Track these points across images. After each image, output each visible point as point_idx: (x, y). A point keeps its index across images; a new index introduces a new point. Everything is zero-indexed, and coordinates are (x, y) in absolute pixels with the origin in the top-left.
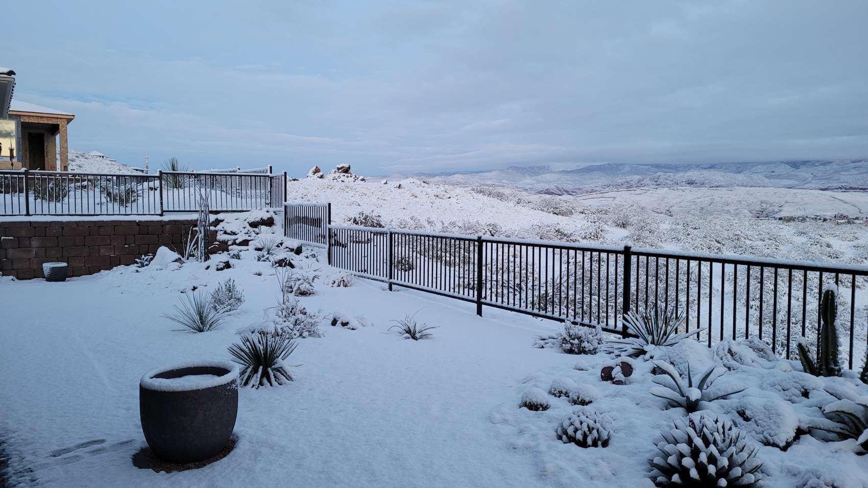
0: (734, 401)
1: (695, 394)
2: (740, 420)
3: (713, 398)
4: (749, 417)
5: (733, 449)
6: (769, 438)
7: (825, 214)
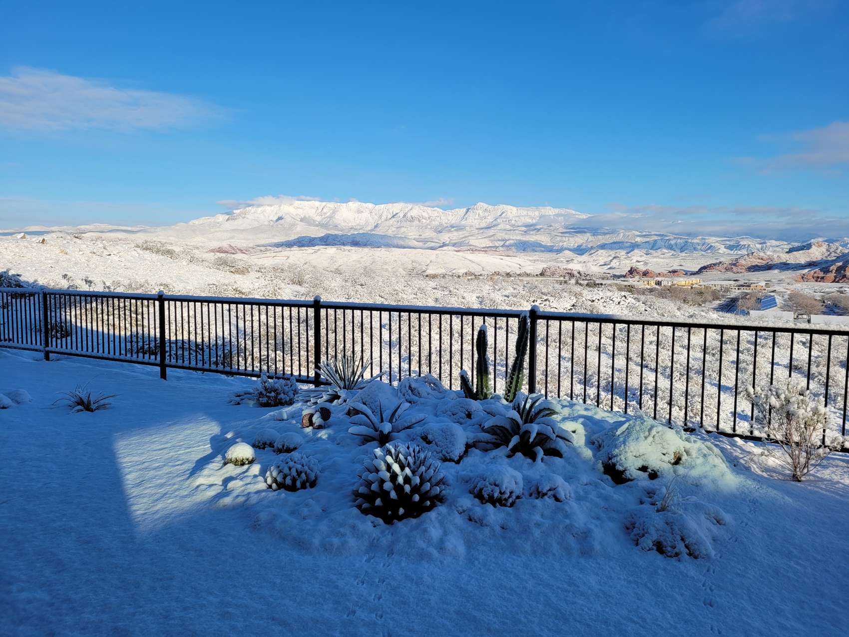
0: (418, 429)
1: (387, 428)
2: (424, 444)
3: (400, 429)
4: (431, 440)
5: (423, 469)
6: (447, 455)
7: (459, 271)
